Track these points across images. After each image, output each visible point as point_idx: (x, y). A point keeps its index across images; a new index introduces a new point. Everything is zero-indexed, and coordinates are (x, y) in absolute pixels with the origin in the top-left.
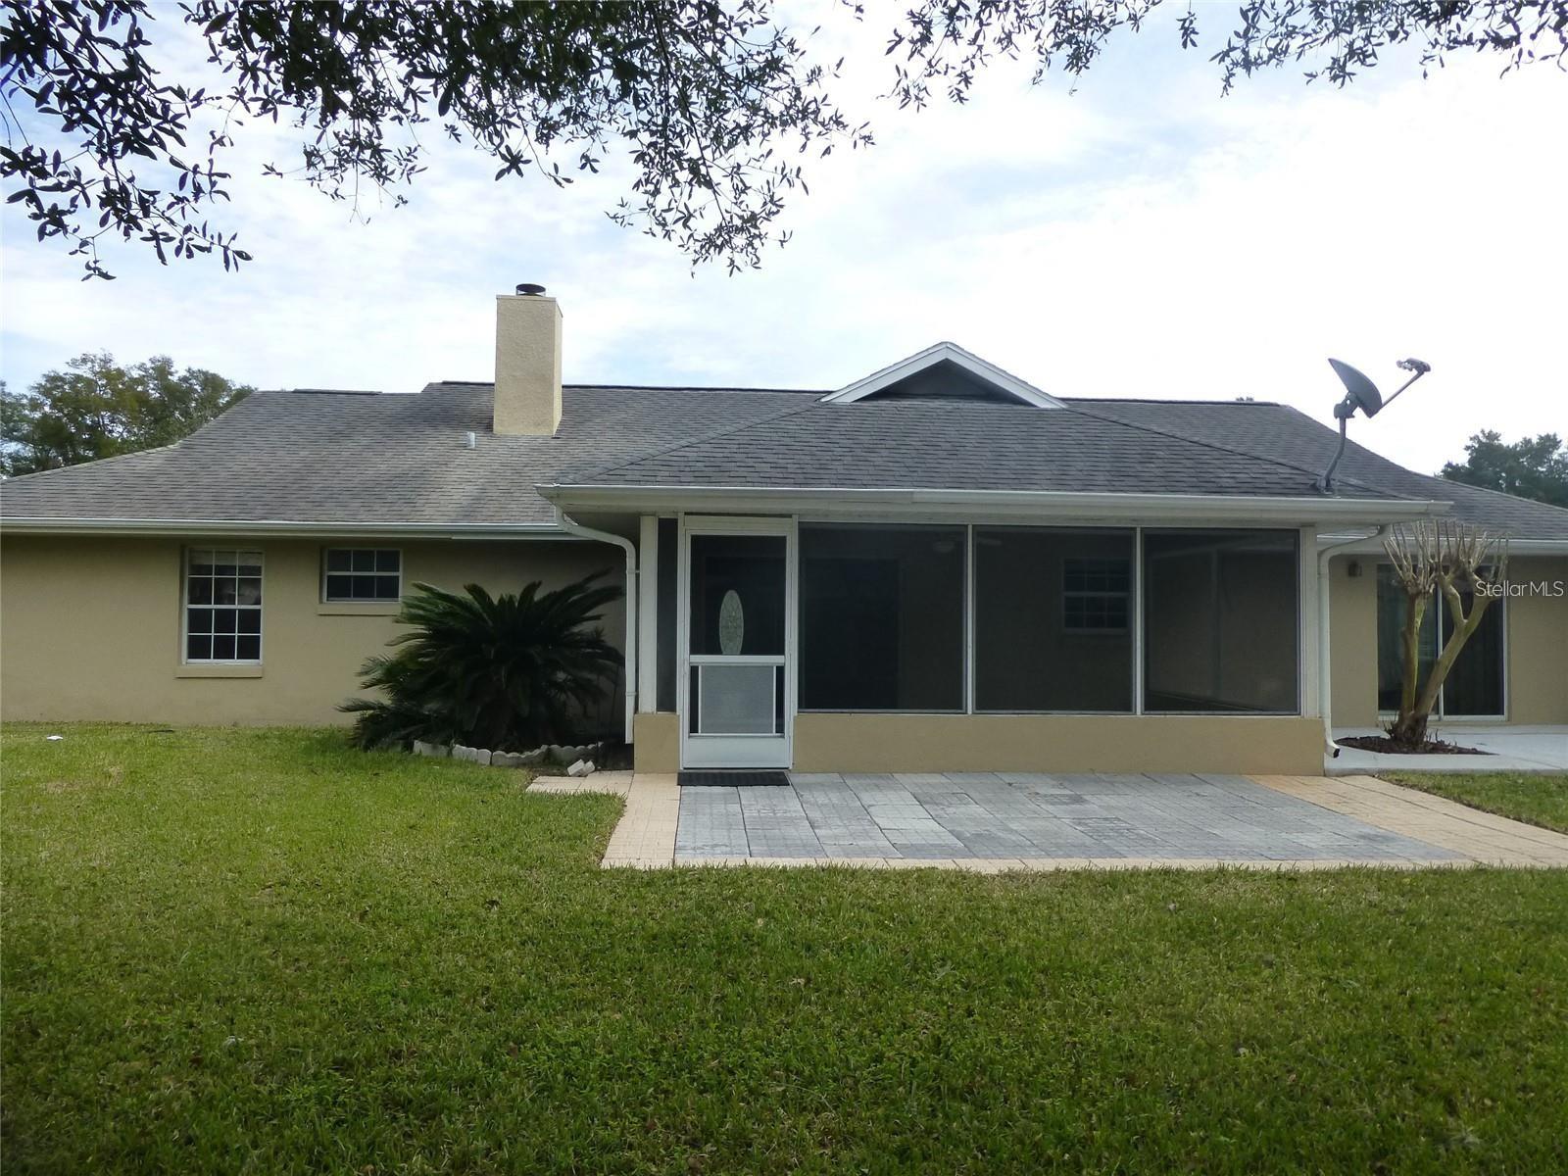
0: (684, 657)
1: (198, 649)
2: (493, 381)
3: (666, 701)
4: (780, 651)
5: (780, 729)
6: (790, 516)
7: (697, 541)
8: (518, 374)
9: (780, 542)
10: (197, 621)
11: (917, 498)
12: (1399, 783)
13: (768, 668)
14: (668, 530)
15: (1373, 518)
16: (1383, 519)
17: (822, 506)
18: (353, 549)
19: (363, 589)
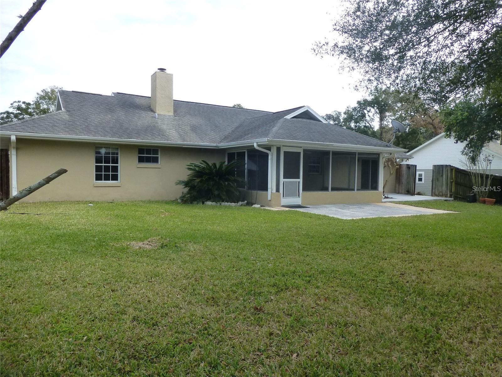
0: (282, 180)
1: (98, 178)
2: (150, 96)
3: (278, 190)
4: (299, 178)
5: (299, 196)
6: (301, 147)
7: (285, 152)
8: (163, 96)
9: (300, 153)
10: (98, 169)
11: (334, 145)
12: (396, 203)
13: (296, 182)
14: (278, 149)
15: (388, 152)
16: (391, 152)
17: (316, 146)
18: (145, 148)
19: (148, 160)
